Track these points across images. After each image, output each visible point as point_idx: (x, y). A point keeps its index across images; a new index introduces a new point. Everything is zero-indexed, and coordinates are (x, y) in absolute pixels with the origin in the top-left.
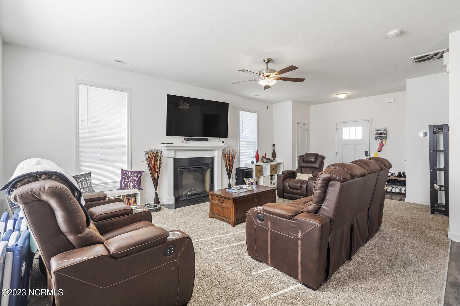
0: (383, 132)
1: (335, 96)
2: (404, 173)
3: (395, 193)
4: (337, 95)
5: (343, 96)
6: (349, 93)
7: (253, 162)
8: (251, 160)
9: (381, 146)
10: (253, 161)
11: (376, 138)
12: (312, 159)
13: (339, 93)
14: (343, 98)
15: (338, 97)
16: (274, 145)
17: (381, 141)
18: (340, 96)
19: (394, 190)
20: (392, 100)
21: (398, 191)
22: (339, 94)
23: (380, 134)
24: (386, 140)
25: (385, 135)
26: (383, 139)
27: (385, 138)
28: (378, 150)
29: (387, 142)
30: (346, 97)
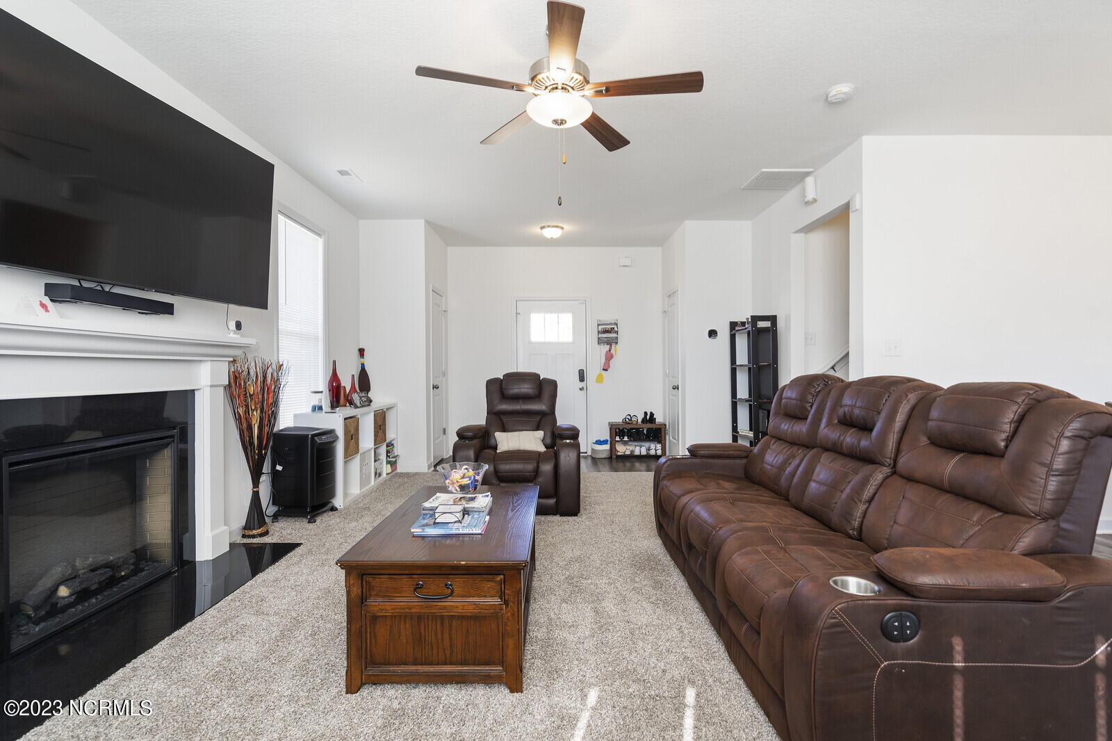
0: (615, 328)
2: (652, 414)
3: (640, 458)
4: (542, 228)
5: (555, 233)
6: (568, 227)
7: (320, 408)
8: (315, 399)
9: (609, 357)
10: (320, 404)
11: (600, 341)
12: (526, 388)
13: (549, 224)
14: (554, 237)
15: (543, 236)
16: (361, 352)
17: (607, 347)
18: (548, 233)
19: (637, 452)
20: (628, 262)
21: (644, 452)
22: (549, 226)
23: (606, 331)
24: (617, 346)
25: (614, 335)
26: (612, 342)
27: (616, 341)
28: (604, 367)
29: (618, 350)
30: (561, 236)
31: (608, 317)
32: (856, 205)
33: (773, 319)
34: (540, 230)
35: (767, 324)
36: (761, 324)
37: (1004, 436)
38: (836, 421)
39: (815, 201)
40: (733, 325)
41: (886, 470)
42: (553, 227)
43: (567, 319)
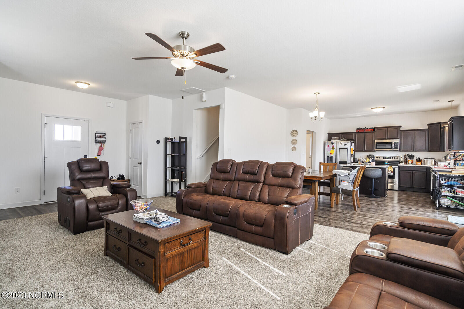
0: (104, 136)
1: (73, 82)
2: (123, 175)
5: (85, 86)
6: (92, 85)
9: (101, 149)
11: (96, 142)
14: (83, 88)
15: (76, 86)
17: (100, 145)
18: (80, 85)
22: (81, 82)
23: (100, 137)
24: (105, 144)
25: (104, 139)
26: (102, 142)
27: (104, 142)
28: (98, 154)
29: (106, 146)
30: (87, 89)
31: (101, 130)
32: (222, 107)
33: (185, 138)
34: (75, 83)
35: (184, 140)
36: (182, 140)
37: (291, 173)
38: (242, 173)
39: (205, 101)
40: (167, 139)
41: (262, 184)
42: (84, 83)
43: (78, 129)
